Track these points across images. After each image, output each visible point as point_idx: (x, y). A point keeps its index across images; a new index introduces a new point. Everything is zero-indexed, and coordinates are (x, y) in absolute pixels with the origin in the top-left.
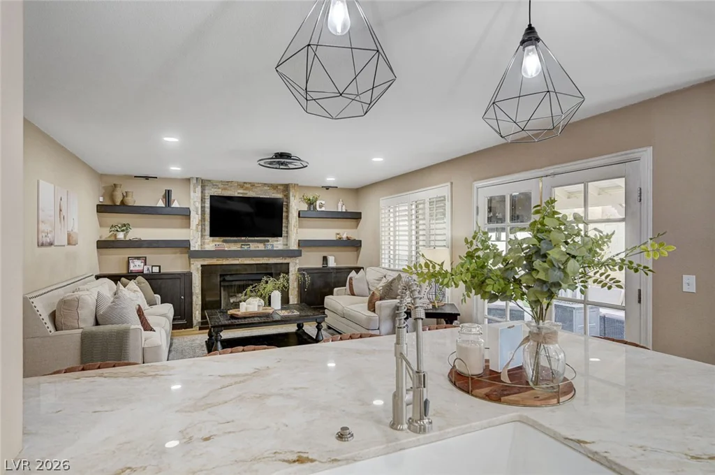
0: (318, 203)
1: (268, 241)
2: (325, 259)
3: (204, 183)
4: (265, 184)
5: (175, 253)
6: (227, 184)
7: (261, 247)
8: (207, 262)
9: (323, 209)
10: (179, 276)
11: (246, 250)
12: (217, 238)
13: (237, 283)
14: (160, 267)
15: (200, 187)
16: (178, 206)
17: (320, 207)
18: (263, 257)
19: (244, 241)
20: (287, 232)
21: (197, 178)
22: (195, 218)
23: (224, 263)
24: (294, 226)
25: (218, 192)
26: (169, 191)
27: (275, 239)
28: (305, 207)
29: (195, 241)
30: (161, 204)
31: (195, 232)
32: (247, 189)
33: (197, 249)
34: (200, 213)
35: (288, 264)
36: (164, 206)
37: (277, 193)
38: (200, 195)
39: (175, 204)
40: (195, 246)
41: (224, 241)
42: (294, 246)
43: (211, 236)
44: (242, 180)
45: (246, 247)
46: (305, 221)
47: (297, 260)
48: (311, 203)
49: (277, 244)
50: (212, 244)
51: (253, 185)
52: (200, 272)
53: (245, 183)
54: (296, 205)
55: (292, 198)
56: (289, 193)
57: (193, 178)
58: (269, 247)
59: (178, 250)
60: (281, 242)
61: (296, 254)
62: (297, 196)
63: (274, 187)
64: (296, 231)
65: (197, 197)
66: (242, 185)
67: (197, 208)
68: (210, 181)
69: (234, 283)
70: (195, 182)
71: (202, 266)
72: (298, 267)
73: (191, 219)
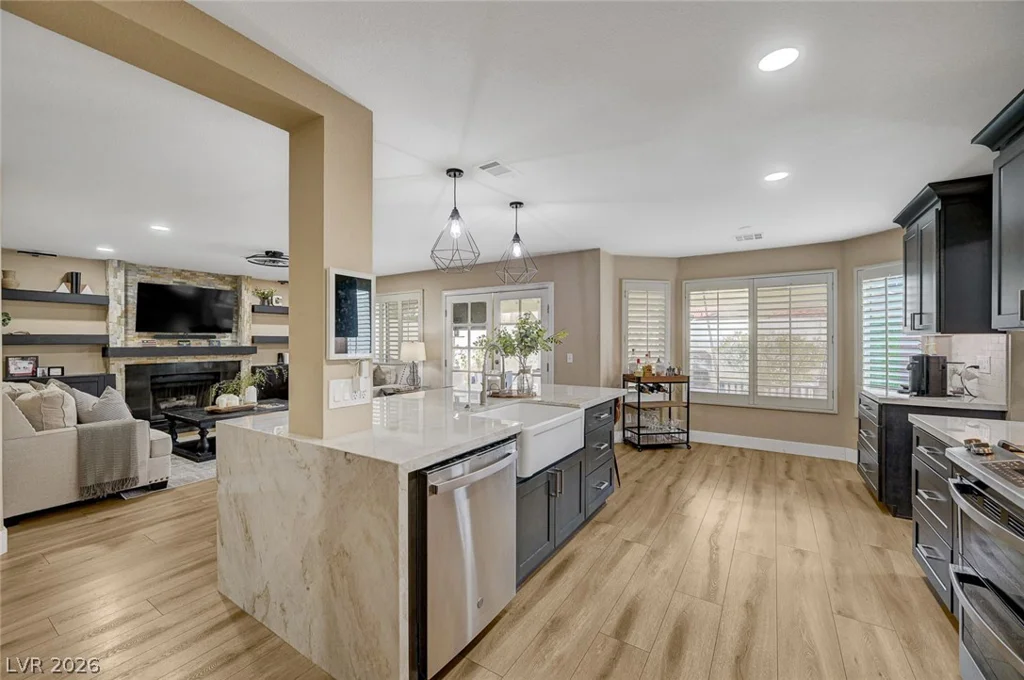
0: (274, 298)
1: (214, 337)
2: (280, 356)
3: (127, 267)
4: (209, 274)
5: (81, 351)
6: (160, 270)
7: (204, 343)
8: (133, 361)
9: (280, 304)
10: (93, 379)
11: (185, 347)
12: (145, 334)
13: (173, 385)
14: (63, 369)
15: (123, 272)
16: (91, 293)
17: (277, 302)
18: (209, 354)
19: (182, 337)
20: (237, 328)
21: (119, 261)
22: (115, 310)
23: (158, 362)
24: (248, 322)
25: (146, 279)
26: (77, 274)
27: (222, 335)
28: (257, 302)
29: (116, 336)
30: (64, 289)
31: (116, 326)
32: (185, 278)
33: (119, 346)
34: (123, 302)
35: (239, 362)
36: (68, 292)
37: (225, 284)
38: (123, 282)
39: (87, 291)
40: (116, 342)
41: (155, 337)
42: (247, 343)
43: (138, 330)
44: (178, 267)
45: (185, 344)
46: (259, 316)
47: (251, 357)
48: (264, 297)
49: (226, 340)
50: (137, 340)
51: (194, 274)
52: (124, 374)
53: (183, 271)
54: (249, 299)
55: (244, 292)
56: (241, 286)
57: (112, 260)
58: (215, 344)
59: (86, 347)
60: (229, 339)
61: (251, 351)
62: (251, 289)
63: (221, 278)
64: (250, 327)
65: (119, 284)
66: (179, 273)
67: (119, 297)
68: (134, 265)
69: (168, 385)
70: (116, 265)
71: (126, 366)
72: (251, 365)
73: (110, 311)
